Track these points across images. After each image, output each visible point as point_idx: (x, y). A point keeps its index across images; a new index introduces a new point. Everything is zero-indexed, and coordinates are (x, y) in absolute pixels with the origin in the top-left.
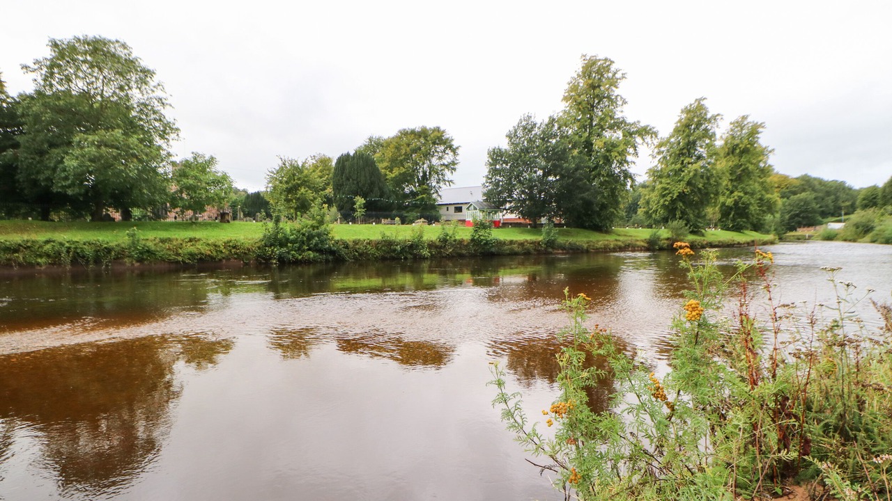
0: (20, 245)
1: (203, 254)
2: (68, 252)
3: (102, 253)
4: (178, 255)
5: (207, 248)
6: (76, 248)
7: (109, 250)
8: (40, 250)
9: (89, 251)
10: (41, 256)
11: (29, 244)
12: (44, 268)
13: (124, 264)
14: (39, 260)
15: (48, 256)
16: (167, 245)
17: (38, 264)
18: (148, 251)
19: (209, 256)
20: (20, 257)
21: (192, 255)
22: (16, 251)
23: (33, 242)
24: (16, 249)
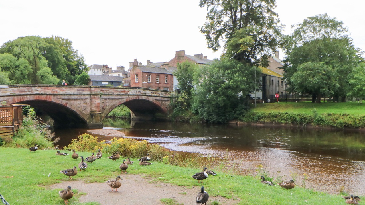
0: (277, 115)
1: (347, 123)
2: (291, 118)
3: (303, 120)
4: (335, 123)
5: (350, 120)
6: (294, 117)
7: (306, 118)
8: (283, 117)
9: (298, 118)
10: (283, 120)
11: (280, 115)
12: (284, 125)
13: (312, 125)
14: (282, 121)
15: (285, 120)
16: (330, 117)
17: (282, 123)
18: (321, 120)
19: (350, 124)
20: (276, 119)
21: (341, 124)
22: (276, 117)
23: (281, 113)
24: (276, 116)
